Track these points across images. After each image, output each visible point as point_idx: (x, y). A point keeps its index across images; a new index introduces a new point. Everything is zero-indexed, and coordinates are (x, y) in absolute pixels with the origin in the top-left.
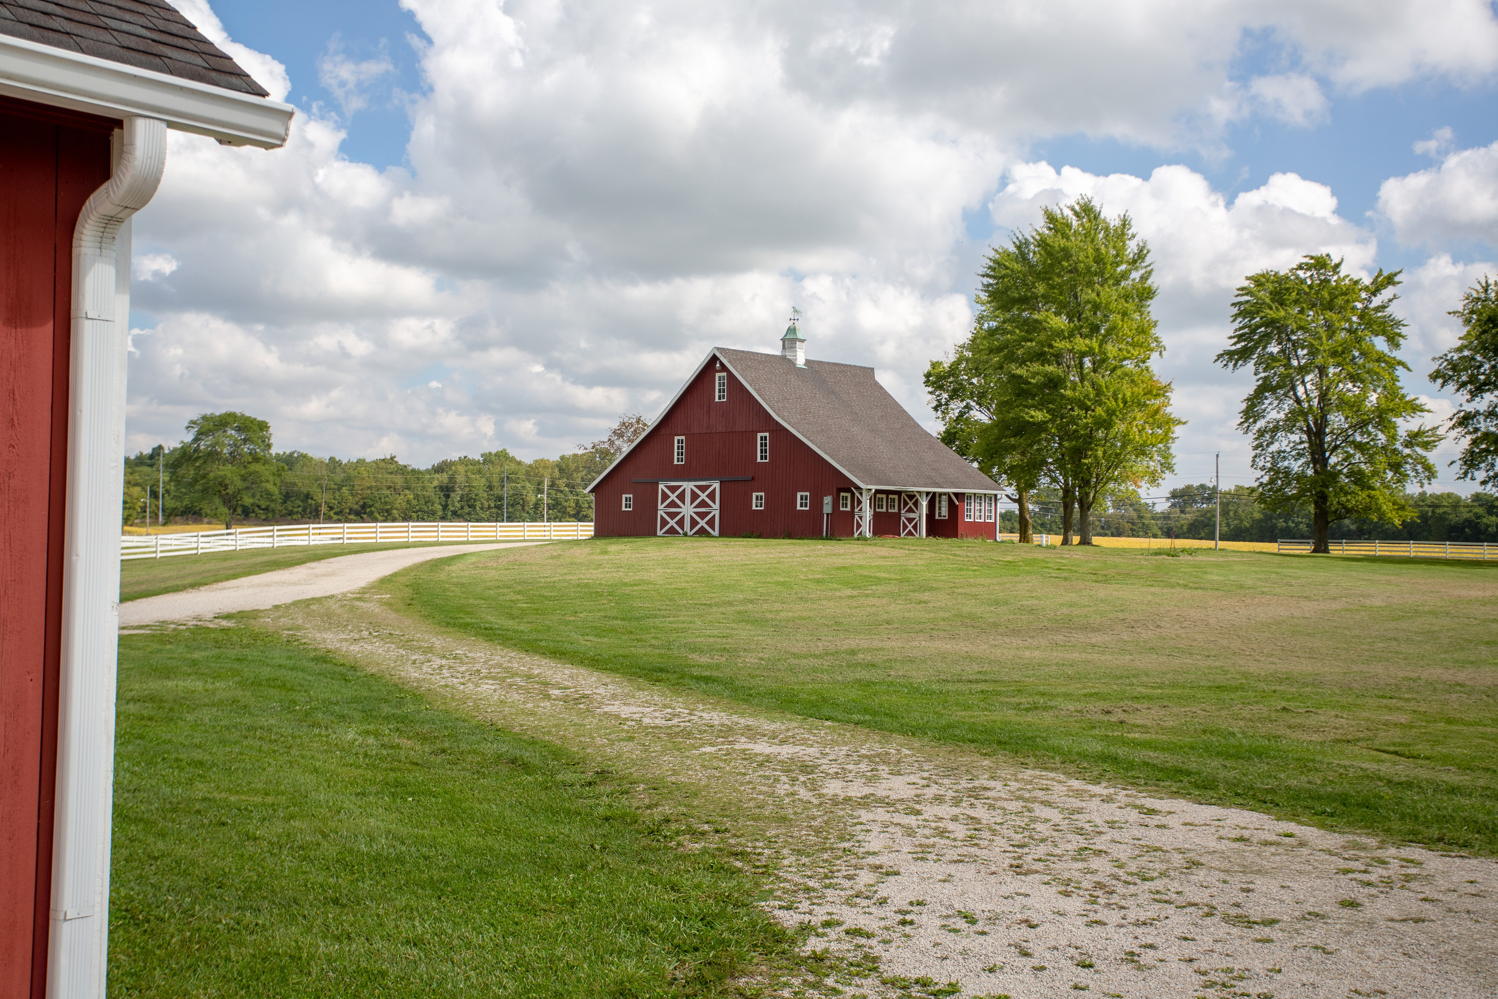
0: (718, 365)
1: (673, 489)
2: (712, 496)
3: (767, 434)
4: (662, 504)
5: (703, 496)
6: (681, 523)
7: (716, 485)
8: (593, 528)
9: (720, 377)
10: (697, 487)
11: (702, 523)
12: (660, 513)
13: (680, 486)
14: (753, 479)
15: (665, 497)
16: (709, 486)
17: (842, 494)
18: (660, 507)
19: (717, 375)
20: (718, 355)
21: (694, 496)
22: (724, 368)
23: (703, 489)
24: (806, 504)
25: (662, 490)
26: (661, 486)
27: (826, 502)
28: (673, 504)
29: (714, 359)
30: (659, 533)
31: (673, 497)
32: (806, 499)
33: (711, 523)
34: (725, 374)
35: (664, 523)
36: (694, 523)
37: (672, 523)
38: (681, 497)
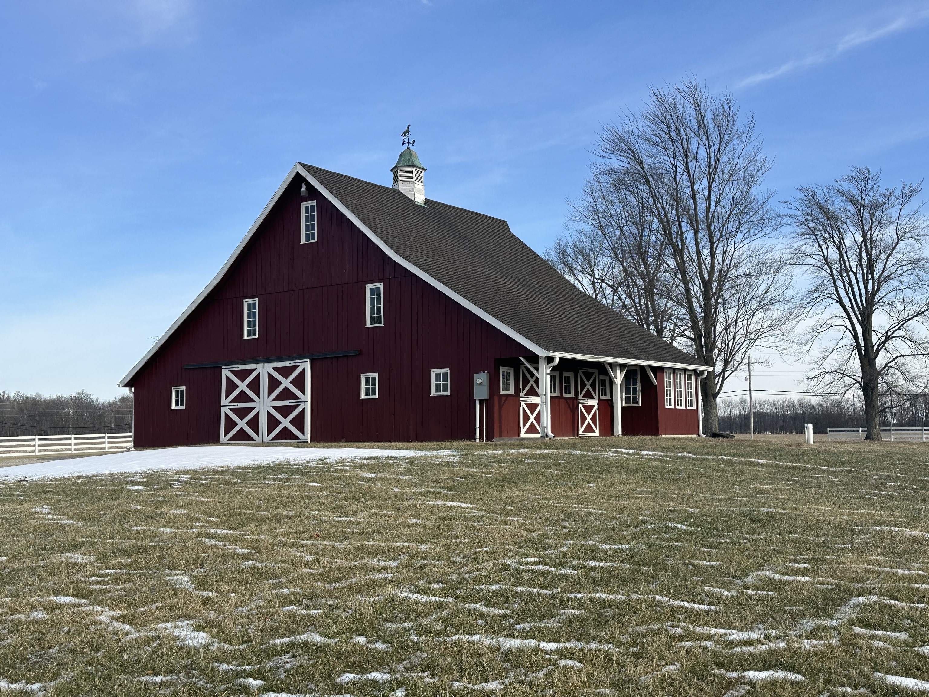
0: (303, 189)
1: (242, 375)
2: (299, 382)
3: (381, 285)
4: (227, 396)
5: (286, 383)
6: (254, 424)
7: (306, 366)
8: (132, 439)
9: (307, 208)
10: (276, 369)
11: (285, 423)
12: (224, 410)
13: (252, 371)
14: (361, 353)
15: (232, 387)
16: (293, 369)
17: (502, 369)
18: (225, 401)
19: (303, 205)
20: (304, 173)
21: (273, 384)
22: (313, 193)
23: (285, 372)
24: (445, 386)
25: (227, 378)
26: (226, 372)
27: (479, 381)
28: (243, 397)
29: (298, 179)
30: (223, 438)
31: (242, 386)
32: (445, 379)
33: (299, 422)
34: (314, 203)
35: (230, 424)
36: (273, 423)
37: (242, 424)
38: (255, 386)
